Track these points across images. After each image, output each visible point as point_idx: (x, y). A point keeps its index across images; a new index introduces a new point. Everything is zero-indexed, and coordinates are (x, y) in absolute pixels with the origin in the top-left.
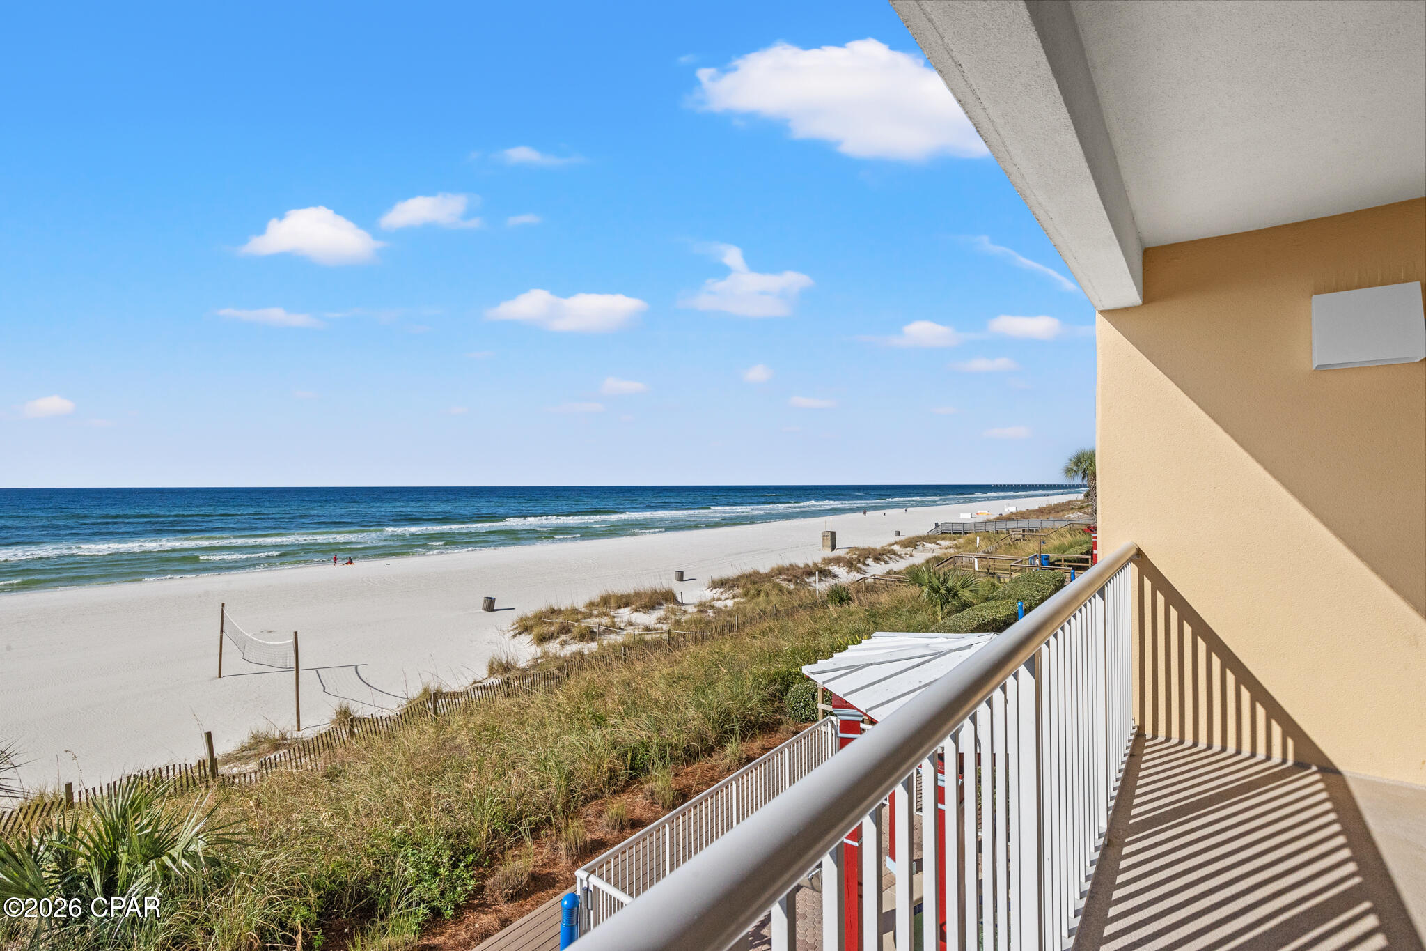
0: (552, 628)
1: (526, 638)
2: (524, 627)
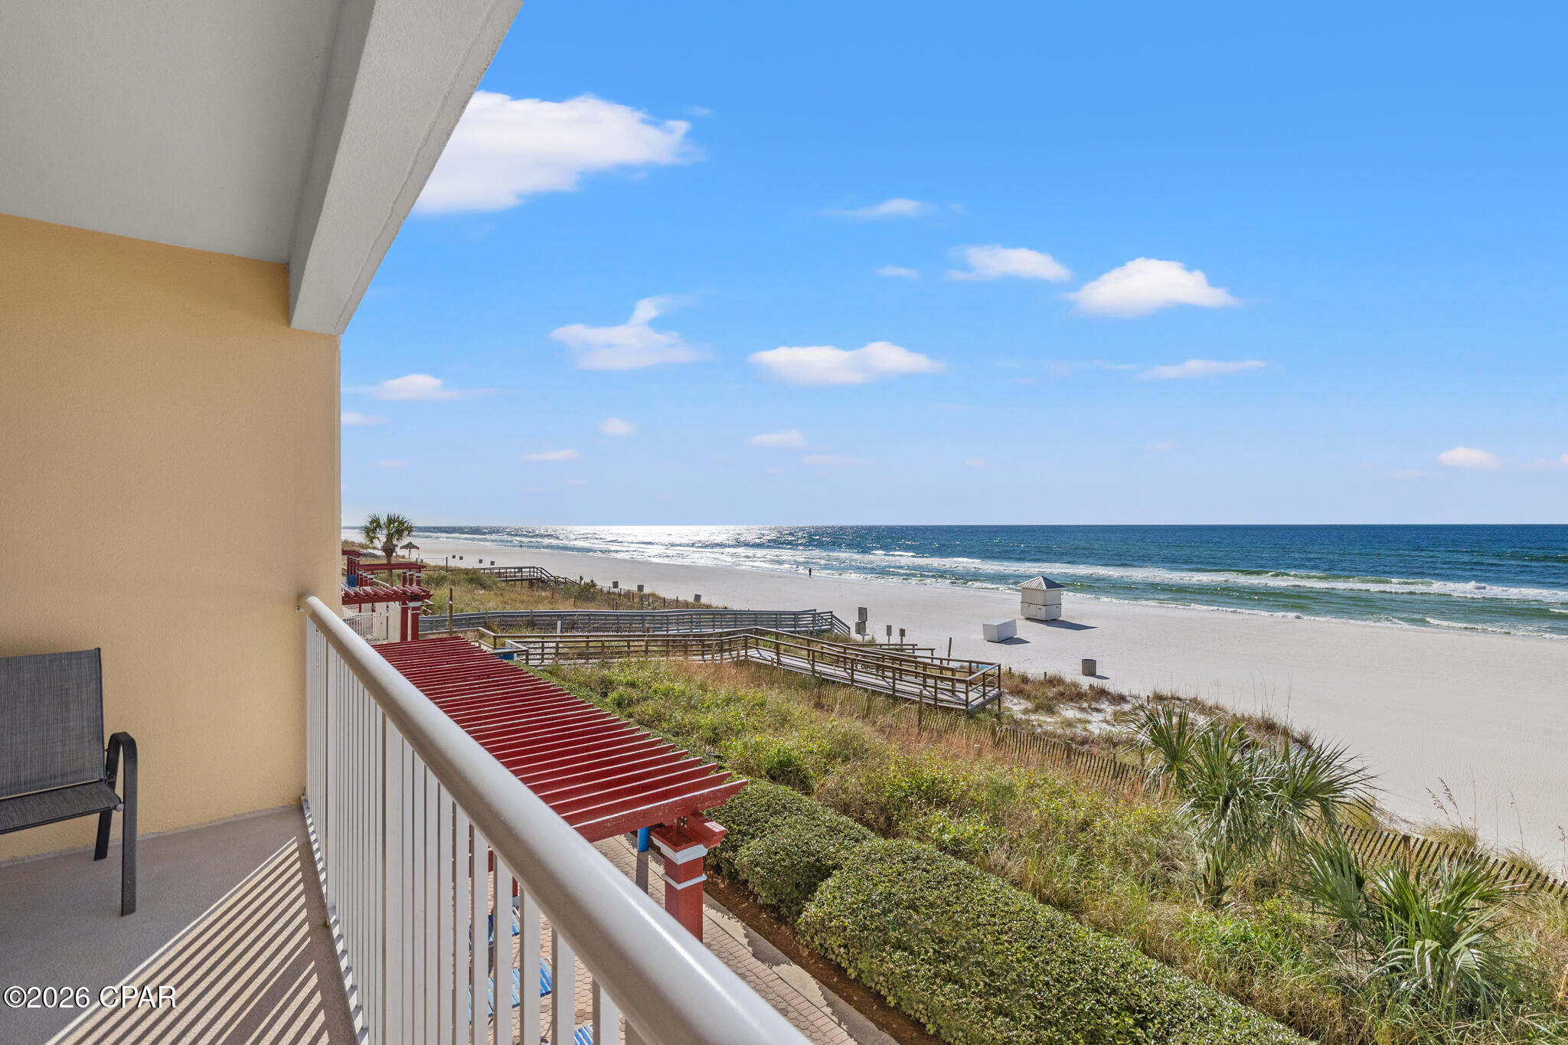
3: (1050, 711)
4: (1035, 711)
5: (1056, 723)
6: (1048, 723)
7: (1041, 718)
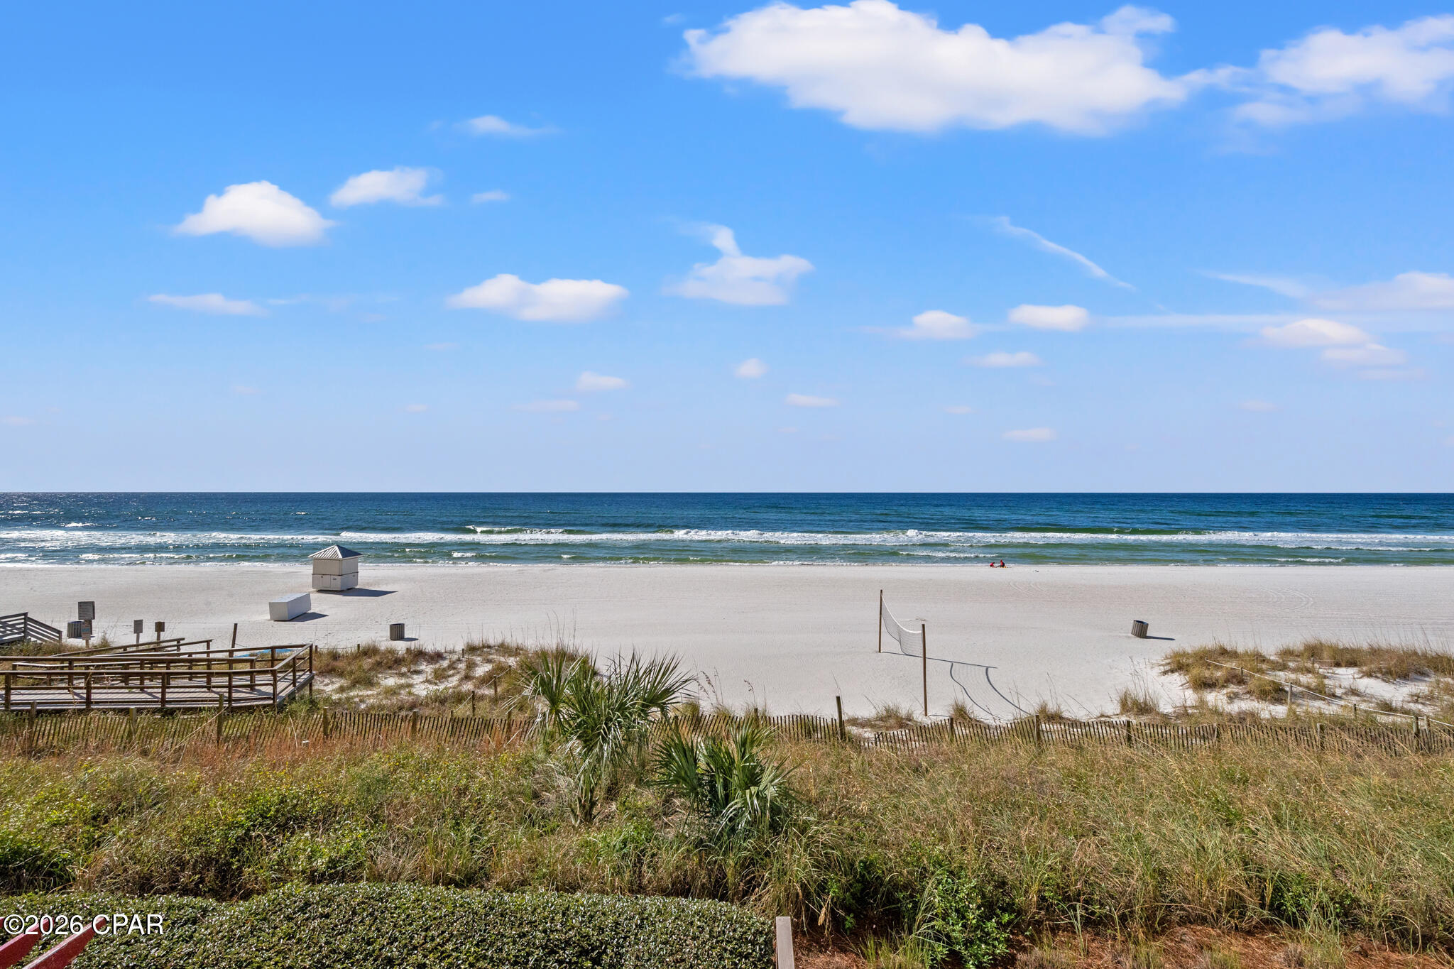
0: (1219, 674)
1: (1177, 679)
2: (1178, 664)
3: (369, 683)
4: (353, 685)
5: (379, 694)
6: (368, 697)
7: (360, 693)
